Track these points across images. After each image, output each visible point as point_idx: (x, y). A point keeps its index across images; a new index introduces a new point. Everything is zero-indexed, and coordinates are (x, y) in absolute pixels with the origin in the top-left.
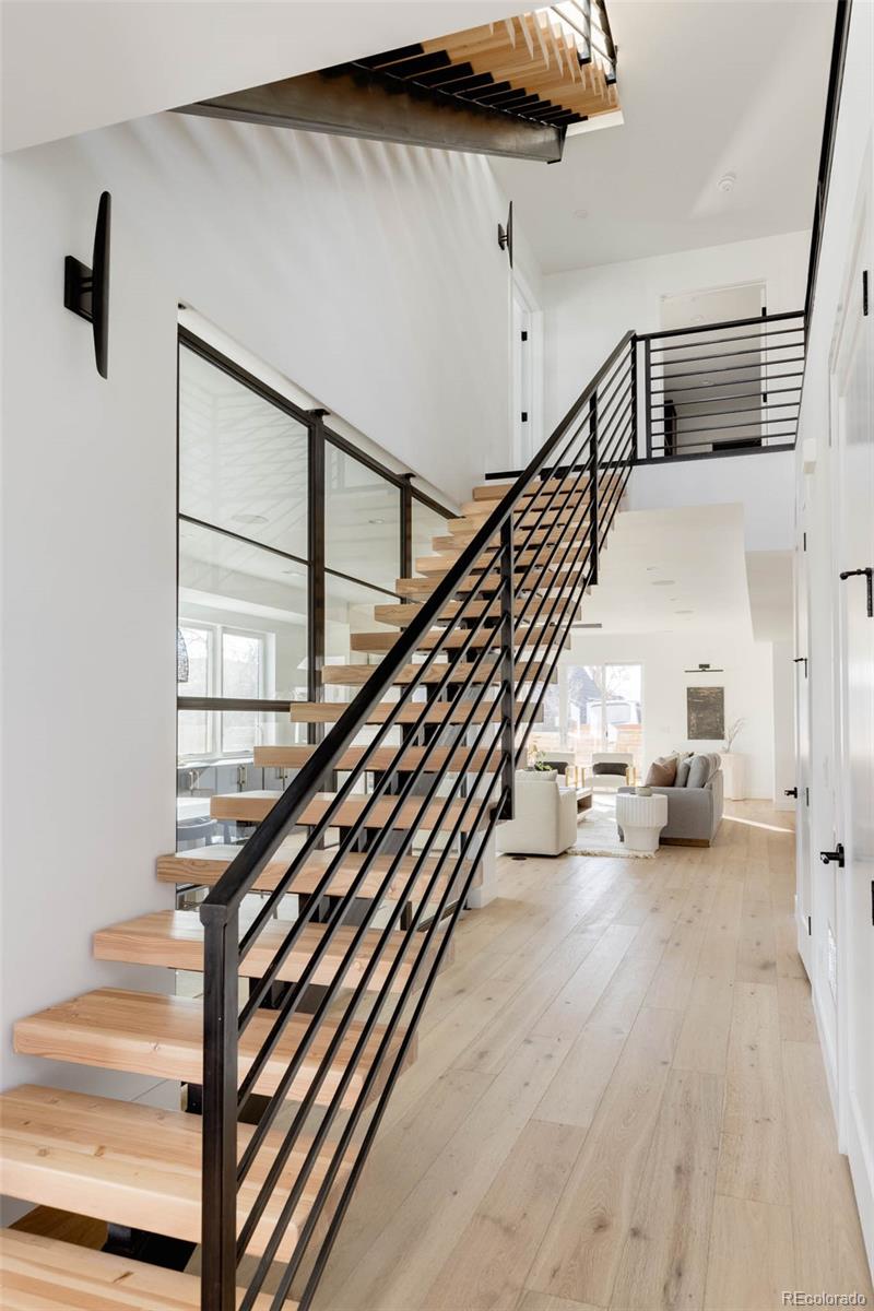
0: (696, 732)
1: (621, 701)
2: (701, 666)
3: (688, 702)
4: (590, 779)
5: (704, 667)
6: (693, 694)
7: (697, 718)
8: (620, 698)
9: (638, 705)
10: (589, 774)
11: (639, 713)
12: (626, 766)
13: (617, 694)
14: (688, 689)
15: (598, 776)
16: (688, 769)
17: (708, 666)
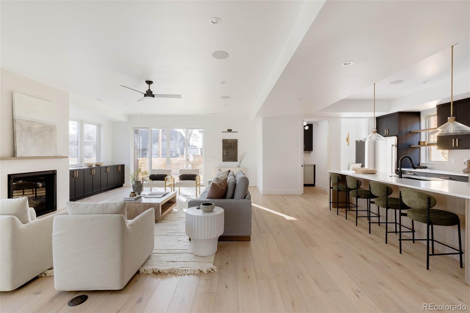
0: (226, 158)
1: (196, 148)
2: (228, 130)
3: (223, 145)
4: (177, 183)
5: (230, 131)
6: (225, 142)
7: (227, 153)
8: (195, 147)
9: (201, 149)
10: (177, 180)
11: (201, 151)
12: (196, 176)
13: (195, 145)
14: (223, 140)
15: (181, 181)
16: (235, 185)
17: (231, 130)
